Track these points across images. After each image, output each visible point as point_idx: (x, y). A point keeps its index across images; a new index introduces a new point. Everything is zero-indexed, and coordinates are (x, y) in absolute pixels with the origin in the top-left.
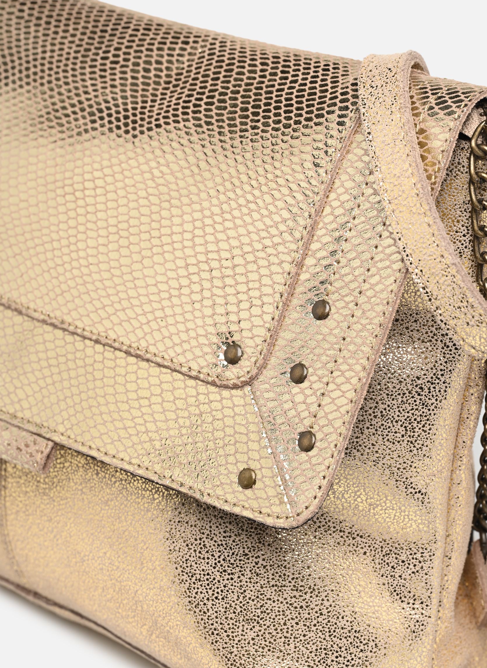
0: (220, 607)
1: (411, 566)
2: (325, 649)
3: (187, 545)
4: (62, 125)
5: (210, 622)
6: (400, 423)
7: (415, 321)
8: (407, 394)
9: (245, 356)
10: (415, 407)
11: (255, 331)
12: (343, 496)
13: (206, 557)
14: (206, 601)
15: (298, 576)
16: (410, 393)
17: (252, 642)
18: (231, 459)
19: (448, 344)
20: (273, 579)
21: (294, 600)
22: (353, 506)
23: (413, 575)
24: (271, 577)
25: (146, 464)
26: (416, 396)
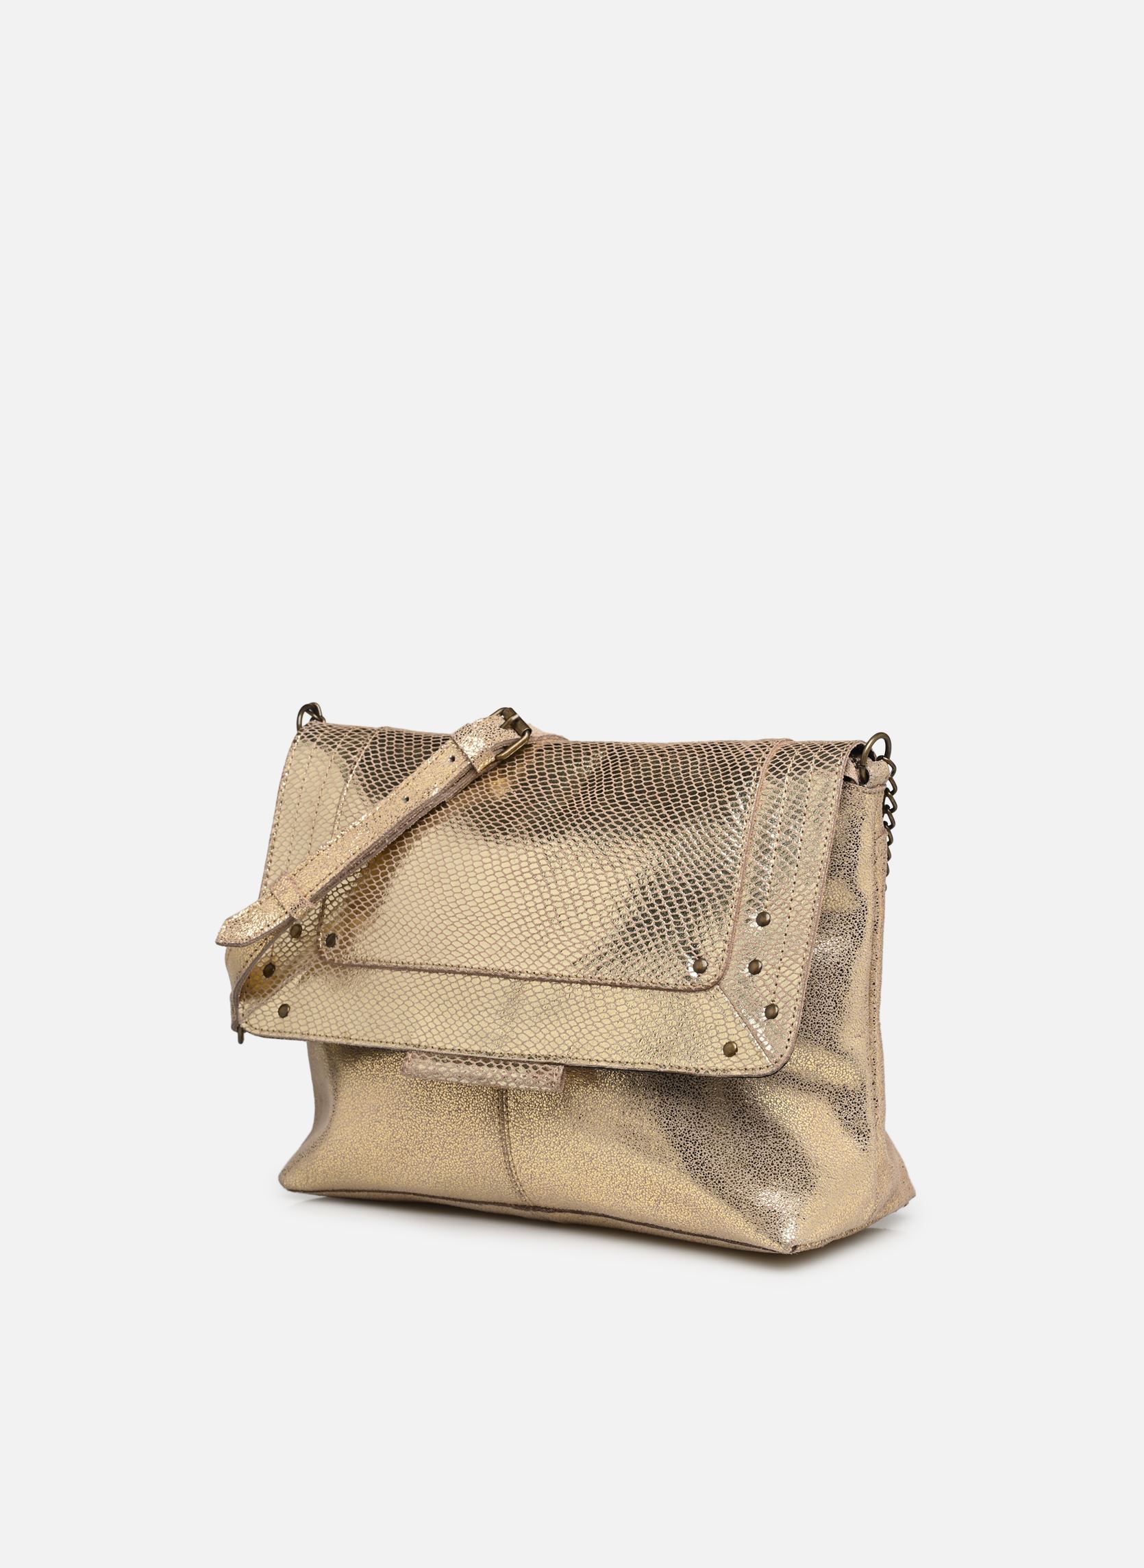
0: (722, 1159)
1: (853, 1109)
2: (804, 1178)
3: (687, 1120)
4: (513, 831)
5: (716, 1174)
6: (831, 999)
7: (829, 922)
8: (833, 976)
9: (711, 964)
10: (840, 985)
11: (717, 945)
12: (797, 1062)
13: (704, 1125)
14: (710, 1159)
15: (775, 1126)
16: (834, 975)
17: (750, 1182)
18: (715, 1039)
19: (855, 934)
20: (758, 1132)
21: (776, 1145)
22: (805, 1069)
23: (855, 1115)
24: (756, 1130)
25: (647, 1060)
26: (839, 977)
